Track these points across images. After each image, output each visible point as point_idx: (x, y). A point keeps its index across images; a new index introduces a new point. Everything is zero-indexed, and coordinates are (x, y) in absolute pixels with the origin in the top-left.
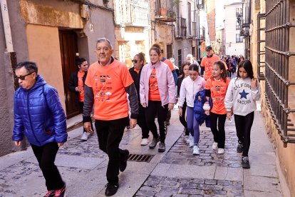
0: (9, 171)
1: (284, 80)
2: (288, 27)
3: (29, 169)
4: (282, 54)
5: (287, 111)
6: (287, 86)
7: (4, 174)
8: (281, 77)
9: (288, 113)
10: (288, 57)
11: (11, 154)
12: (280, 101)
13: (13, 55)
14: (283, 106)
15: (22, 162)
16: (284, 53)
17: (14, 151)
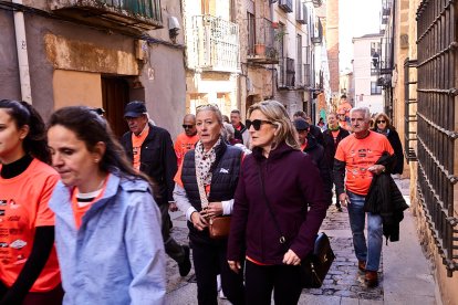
1: (447, 172)
2: (452, 96)
4: (444, 134)
5: (452, 222)
6: (452, 184)
8: (442, 167)
9: (455, 225)
10: (453, 140)
12: (442, 204)
14: (446, 212)
16: (447, 132)
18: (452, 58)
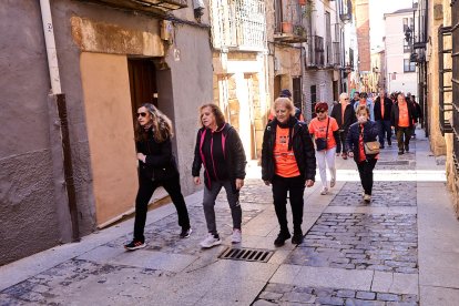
0: (55, 273)
3: (84, 270)
7: (47, 278)
15: (73, 259)
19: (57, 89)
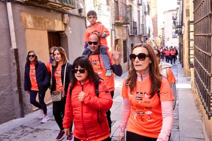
0: (12, 133)
1: (207, 72)
2: (210, 37)
3: (26, 131)
6: (210, 77)
7: (9, 135)
8: (205, 70)
9: (211, 96)
10: (210, 57)
11: (14, 120)
12: (205, 86)
13: (16, 51)
14: (207, 90)
15: (21, 126)
16: (207, 53)
17: (15, 118)
18: (209, 19)
19: (14, 46)
